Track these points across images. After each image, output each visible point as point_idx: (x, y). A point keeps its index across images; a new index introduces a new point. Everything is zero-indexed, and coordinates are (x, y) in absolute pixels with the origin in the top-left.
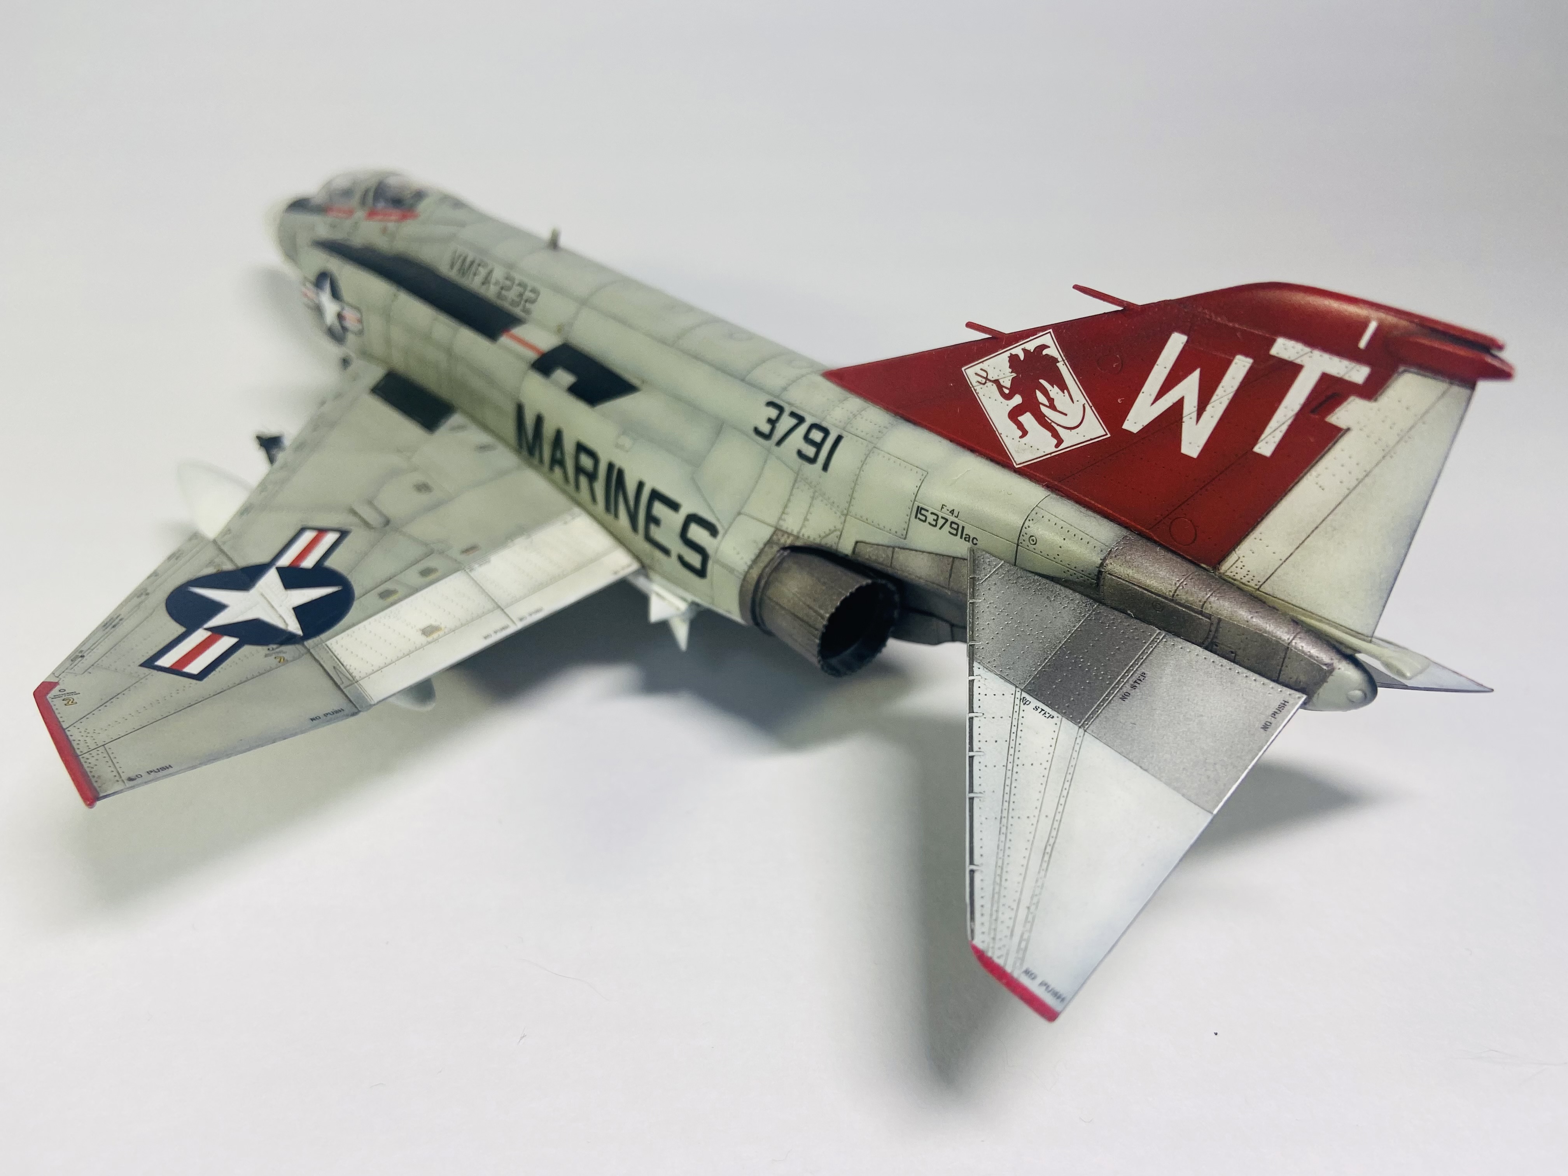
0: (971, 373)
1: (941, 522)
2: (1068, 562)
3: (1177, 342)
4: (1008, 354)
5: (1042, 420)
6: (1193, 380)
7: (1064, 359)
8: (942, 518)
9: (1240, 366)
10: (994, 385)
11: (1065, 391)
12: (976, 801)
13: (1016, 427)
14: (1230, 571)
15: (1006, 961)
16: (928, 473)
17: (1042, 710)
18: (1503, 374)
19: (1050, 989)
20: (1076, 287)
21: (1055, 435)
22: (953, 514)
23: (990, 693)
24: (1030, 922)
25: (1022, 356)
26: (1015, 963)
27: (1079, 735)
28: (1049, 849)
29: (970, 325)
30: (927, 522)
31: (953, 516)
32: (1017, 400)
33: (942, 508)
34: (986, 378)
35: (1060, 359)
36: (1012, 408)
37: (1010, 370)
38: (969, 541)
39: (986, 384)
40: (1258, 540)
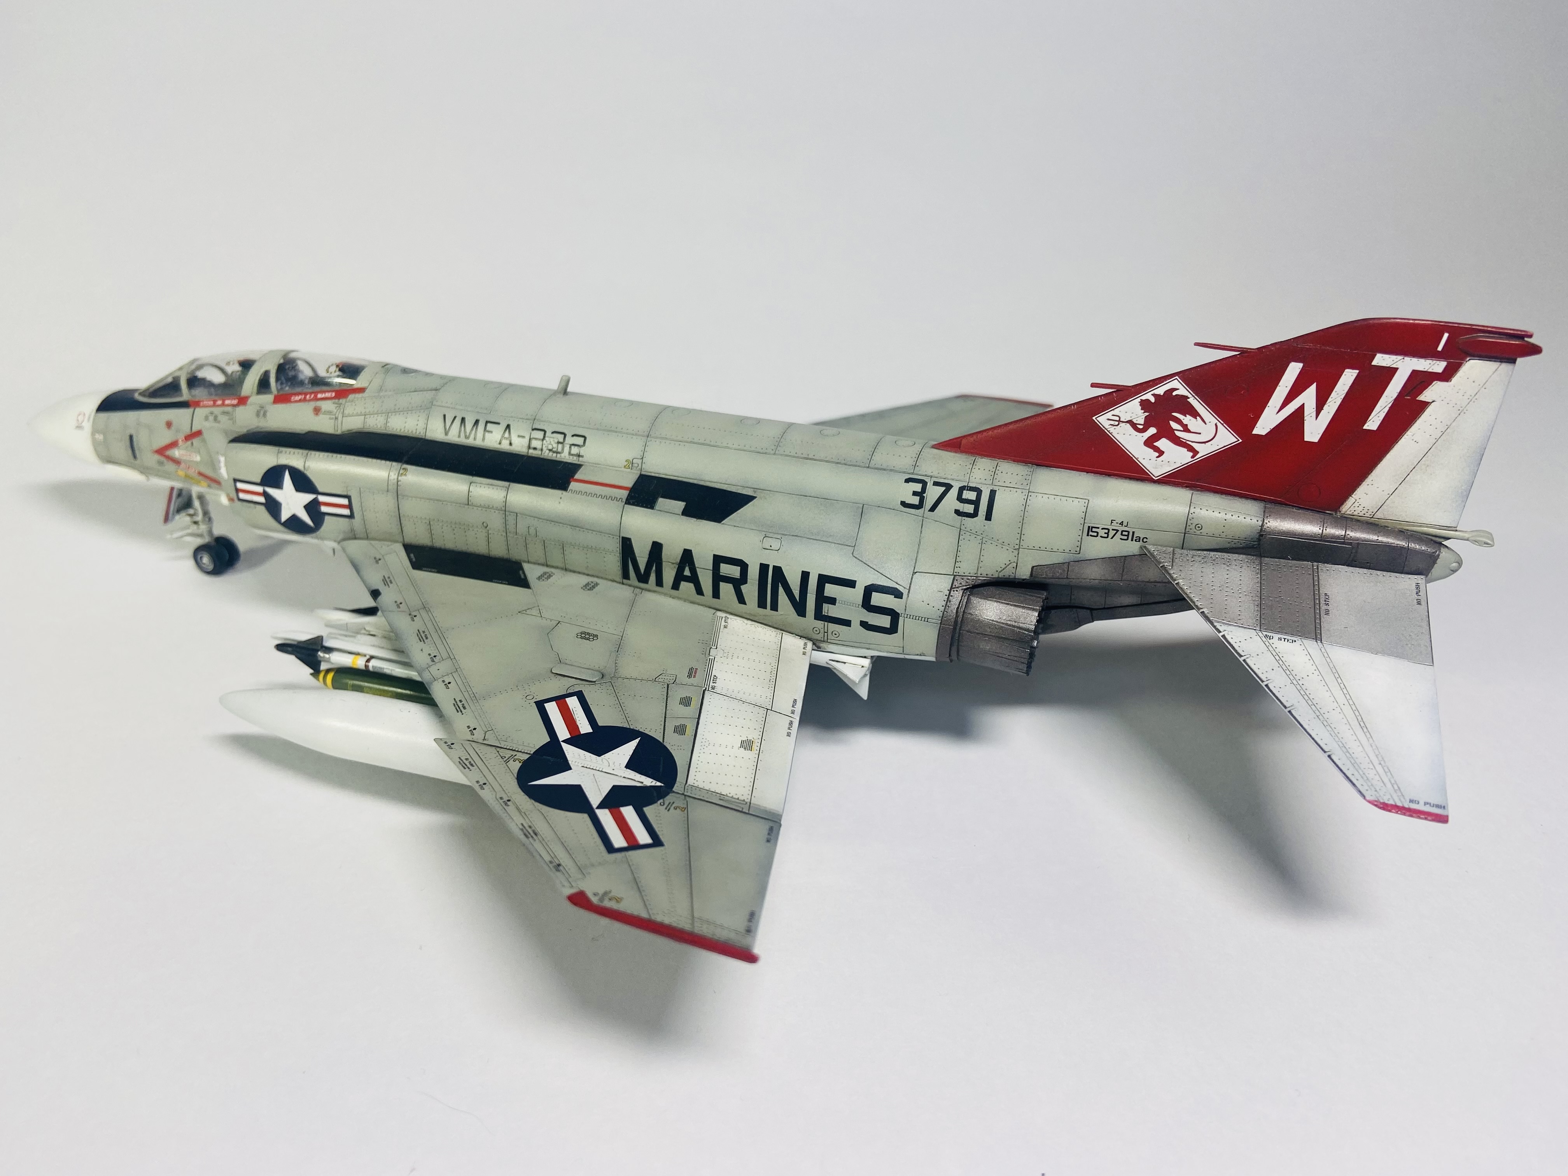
0: (1103, 420)
1: (1112, 533)
2: (1231, 536)
3: (1294, 370)
4: (1139, 400)
5: (1178, 441)
6: (1312, 390)
7: (1194, 395)
8: (1113, 530)
9: (1349, 377)
10: (1128, 424)
11: (1198, 417)
12: (1293, 712)
13: (1152, 451)
14: (1349, 510)
15: (1394, 800)
16: (1089, 500)
17: (1285, 639)
18: (1535, 350)
19: (1432, 805)
20: (1197, 344)
21: (1191, 449)
22: (1122, 525)
23: (1242, 640)
24: (1388, 771)
25: (1153, 400)
26: (1400, 800)
27: (1320, 647)
28: (1362, 724)
29: (1093, 385)
30: (1099, 535)
31: (1123, 526)
32: (1152, 431)
33: (1112, 522)
34: (1119, 421)
35: (1190, 396)
36: (1147, 438)
37: (1143, 411)
38: (1139, 541)
39: (1120, 425)
40: (1370, 486)
